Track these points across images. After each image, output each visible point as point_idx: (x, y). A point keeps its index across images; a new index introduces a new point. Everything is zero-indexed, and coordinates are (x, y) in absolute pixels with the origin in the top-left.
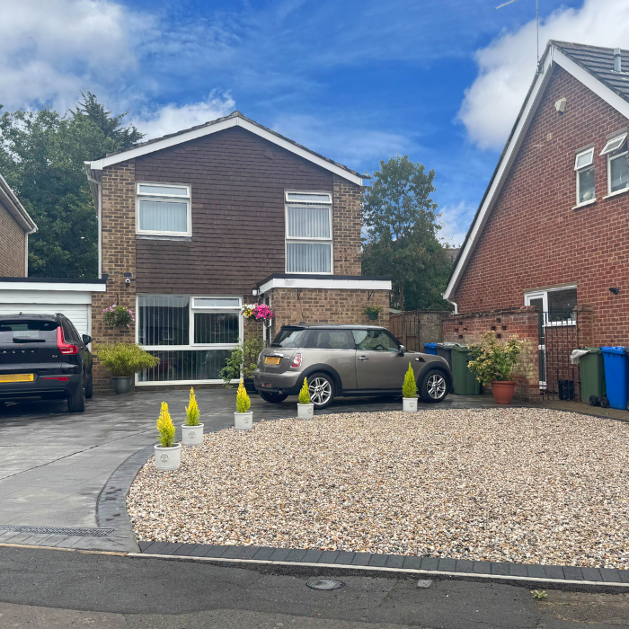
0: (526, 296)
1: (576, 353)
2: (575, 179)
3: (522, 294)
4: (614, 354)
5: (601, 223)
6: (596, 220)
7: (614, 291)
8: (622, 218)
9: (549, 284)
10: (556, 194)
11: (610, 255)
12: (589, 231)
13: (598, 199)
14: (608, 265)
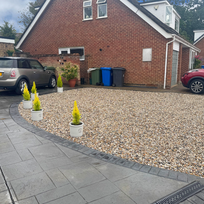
0: (59, 50)
1: (90, 70)
2: (83, 10)
3: (58, 49)
4: (107, 70)
5: (95, 27)
6: (93, 26)
7: (101, 50)
8: (104, 26)
9: (71, 46)
10: (74, 14)
11: (99, 38)
12: (90, 29)
13: (94, 19)
14: (98, 41)
